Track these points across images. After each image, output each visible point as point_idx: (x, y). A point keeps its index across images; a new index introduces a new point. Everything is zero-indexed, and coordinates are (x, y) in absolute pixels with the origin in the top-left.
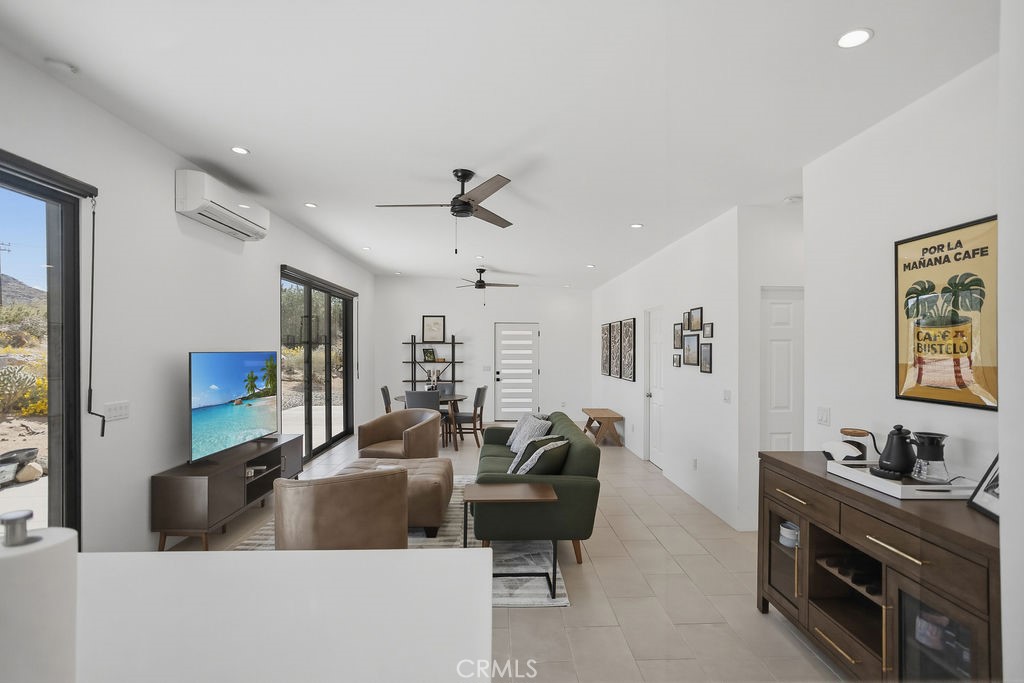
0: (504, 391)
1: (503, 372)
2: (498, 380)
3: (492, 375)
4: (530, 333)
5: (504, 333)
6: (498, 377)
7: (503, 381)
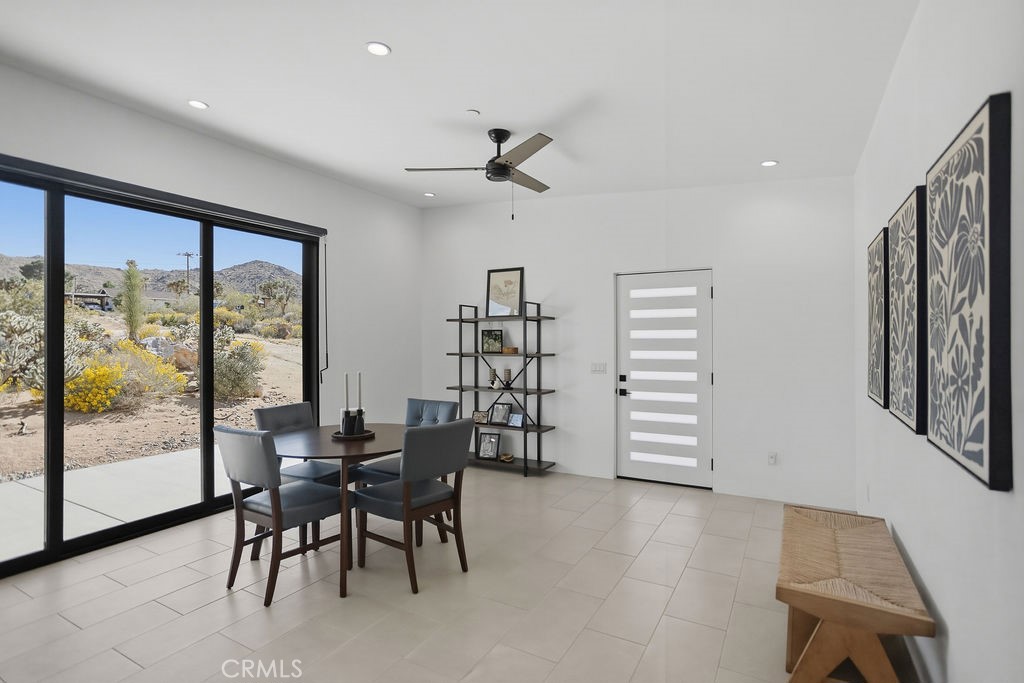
0: (636, 416)
1: (634, 375)
2: (623, 392)
3: (610, 383)
4: (692, 291)
5: (635, 294)
6: (623, 385)
7: (635, 395)
